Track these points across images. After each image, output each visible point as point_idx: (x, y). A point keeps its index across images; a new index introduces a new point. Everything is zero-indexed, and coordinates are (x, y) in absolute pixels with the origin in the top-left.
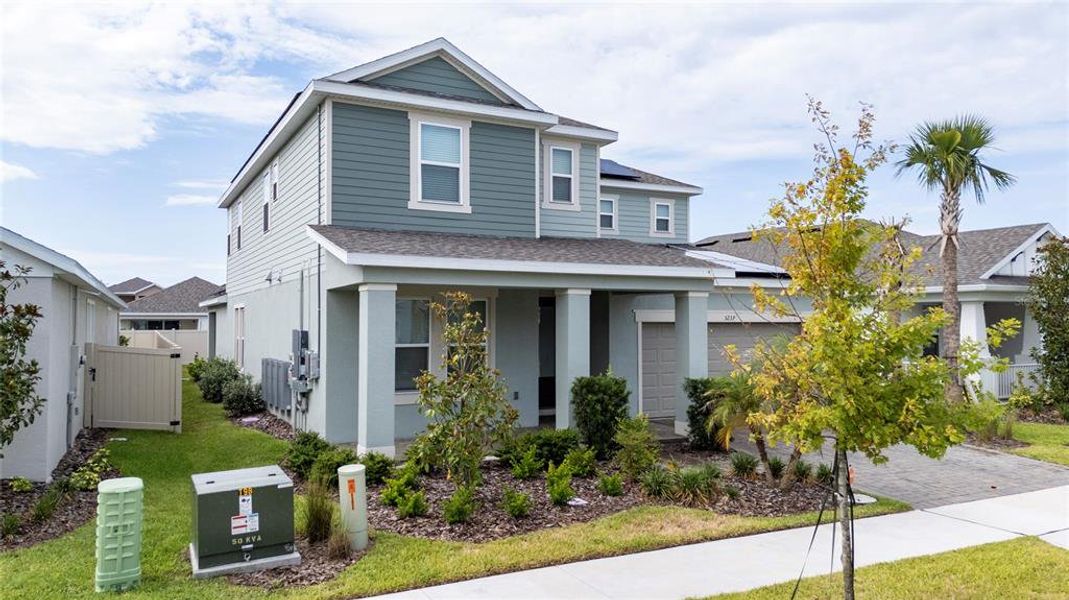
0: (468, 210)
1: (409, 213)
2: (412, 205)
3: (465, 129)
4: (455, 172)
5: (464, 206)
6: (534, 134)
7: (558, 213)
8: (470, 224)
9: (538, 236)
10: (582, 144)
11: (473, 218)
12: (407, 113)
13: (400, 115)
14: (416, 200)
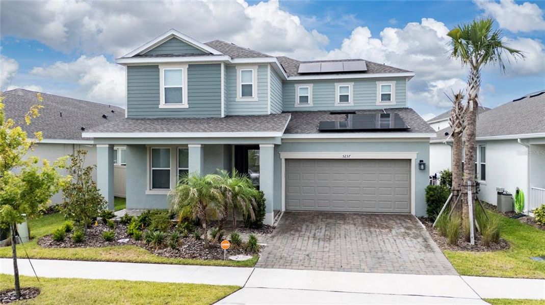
0: (187, 106)
1: (160, 110)
2: (161, 106)
3: (184, 69)
4: (180, 90)
5: (185, 105)
6: (221, 66)
7: (252, 103)
8: (188, 113)
9: (223, 116)
10: (259, 66)
11: (190, 110)
12: (158, 66)
13: (155, 67)
14: (162, 105)
